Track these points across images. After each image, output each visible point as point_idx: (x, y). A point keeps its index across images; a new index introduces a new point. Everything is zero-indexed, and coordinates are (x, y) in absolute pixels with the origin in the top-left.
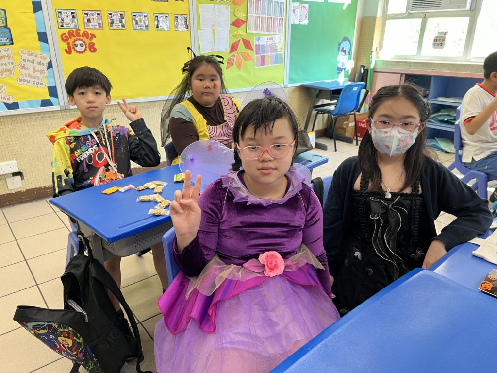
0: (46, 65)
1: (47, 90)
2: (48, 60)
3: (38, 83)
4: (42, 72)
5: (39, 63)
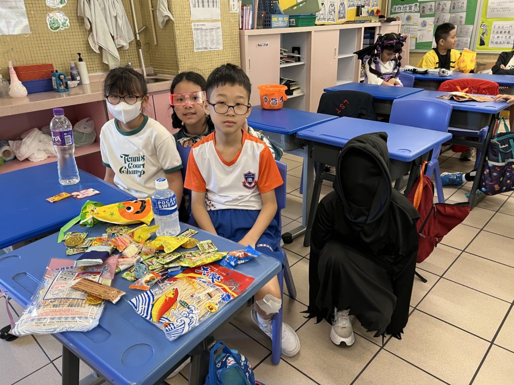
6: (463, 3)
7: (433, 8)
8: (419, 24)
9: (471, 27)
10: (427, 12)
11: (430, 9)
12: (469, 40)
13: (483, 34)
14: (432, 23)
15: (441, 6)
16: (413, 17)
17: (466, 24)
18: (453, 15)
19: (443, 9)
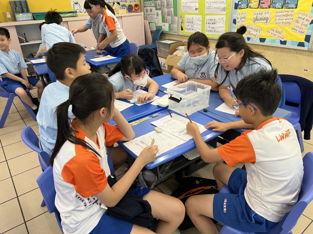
1: (304, 37)
2: (312, 19)
5: (306, 20)
6: (171, 2)
7: (160, 4)
8: (156, 14)
9: (176, 18)
10: (158, 7)
11: (159, 5)
12: (176, 26)
13: (182, 23)
14: (161, 14)
15: (163, 3)
16: (153, 10)
17: (174, 16)
18: (168, 10)
19: (164, 5)
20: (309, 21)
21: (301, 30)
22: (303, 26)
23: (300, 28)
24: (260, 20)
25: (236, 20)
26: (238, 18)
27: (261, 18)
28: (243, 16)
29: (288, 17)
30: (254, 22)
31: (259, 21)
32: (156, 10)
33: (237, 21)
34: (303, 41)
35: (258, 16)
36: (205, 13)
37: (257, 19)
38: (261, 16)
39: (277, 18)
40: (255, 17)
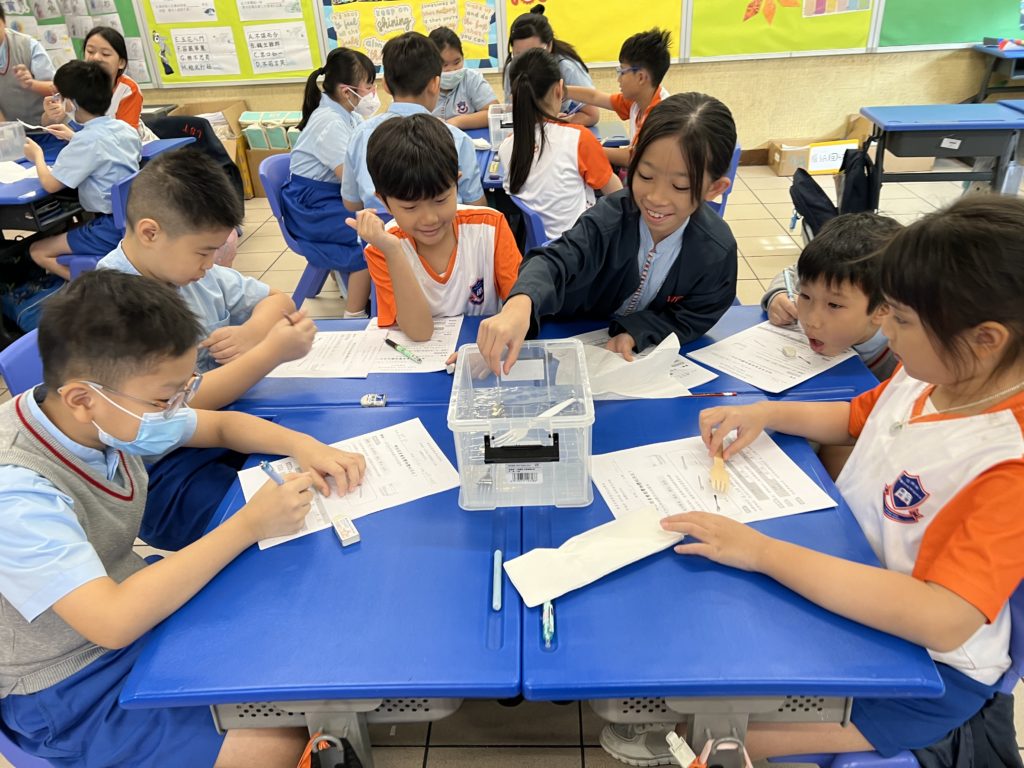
0: (489, 19)
1: (487, 49)
2: (492, 13)
3: (479, 40)
4: (484, 27)
5: (483, 17)
7: (55, 5)
9: (137, 41)
11: (52, 9)
12: (144, 64)
13: (163, 52)
14: (66, 36)
19: (75, 9)
20: (487, 18)
21: (478, 37)
22: (480, 29)
23: (476, 33)
24: (392, 25)
25: (336, 30)
26: (339, 26)
27: (393, 22)
28: (350, 19)
29: (448, 15)
30: (381, 30)
31: (391, 28)
32: (40, 23)
33: (338, 32)
34: (487, 56)
35: (386, 17)
36: (242, 20)
37: (385, 23)
38: (392, 18)
39: (428, 18)
40: (380, 19)
